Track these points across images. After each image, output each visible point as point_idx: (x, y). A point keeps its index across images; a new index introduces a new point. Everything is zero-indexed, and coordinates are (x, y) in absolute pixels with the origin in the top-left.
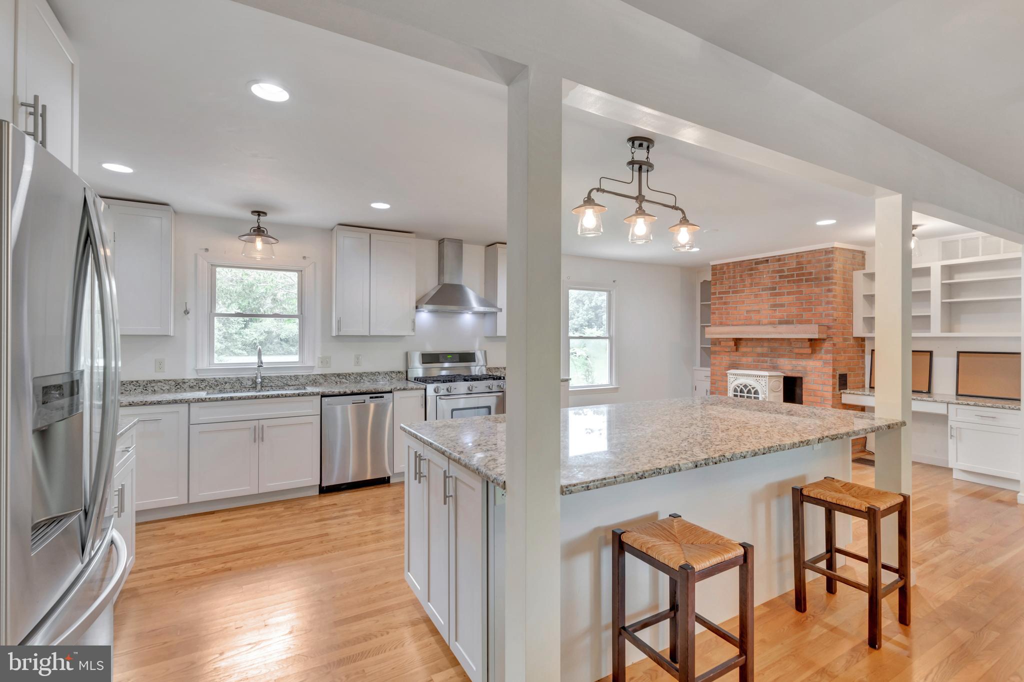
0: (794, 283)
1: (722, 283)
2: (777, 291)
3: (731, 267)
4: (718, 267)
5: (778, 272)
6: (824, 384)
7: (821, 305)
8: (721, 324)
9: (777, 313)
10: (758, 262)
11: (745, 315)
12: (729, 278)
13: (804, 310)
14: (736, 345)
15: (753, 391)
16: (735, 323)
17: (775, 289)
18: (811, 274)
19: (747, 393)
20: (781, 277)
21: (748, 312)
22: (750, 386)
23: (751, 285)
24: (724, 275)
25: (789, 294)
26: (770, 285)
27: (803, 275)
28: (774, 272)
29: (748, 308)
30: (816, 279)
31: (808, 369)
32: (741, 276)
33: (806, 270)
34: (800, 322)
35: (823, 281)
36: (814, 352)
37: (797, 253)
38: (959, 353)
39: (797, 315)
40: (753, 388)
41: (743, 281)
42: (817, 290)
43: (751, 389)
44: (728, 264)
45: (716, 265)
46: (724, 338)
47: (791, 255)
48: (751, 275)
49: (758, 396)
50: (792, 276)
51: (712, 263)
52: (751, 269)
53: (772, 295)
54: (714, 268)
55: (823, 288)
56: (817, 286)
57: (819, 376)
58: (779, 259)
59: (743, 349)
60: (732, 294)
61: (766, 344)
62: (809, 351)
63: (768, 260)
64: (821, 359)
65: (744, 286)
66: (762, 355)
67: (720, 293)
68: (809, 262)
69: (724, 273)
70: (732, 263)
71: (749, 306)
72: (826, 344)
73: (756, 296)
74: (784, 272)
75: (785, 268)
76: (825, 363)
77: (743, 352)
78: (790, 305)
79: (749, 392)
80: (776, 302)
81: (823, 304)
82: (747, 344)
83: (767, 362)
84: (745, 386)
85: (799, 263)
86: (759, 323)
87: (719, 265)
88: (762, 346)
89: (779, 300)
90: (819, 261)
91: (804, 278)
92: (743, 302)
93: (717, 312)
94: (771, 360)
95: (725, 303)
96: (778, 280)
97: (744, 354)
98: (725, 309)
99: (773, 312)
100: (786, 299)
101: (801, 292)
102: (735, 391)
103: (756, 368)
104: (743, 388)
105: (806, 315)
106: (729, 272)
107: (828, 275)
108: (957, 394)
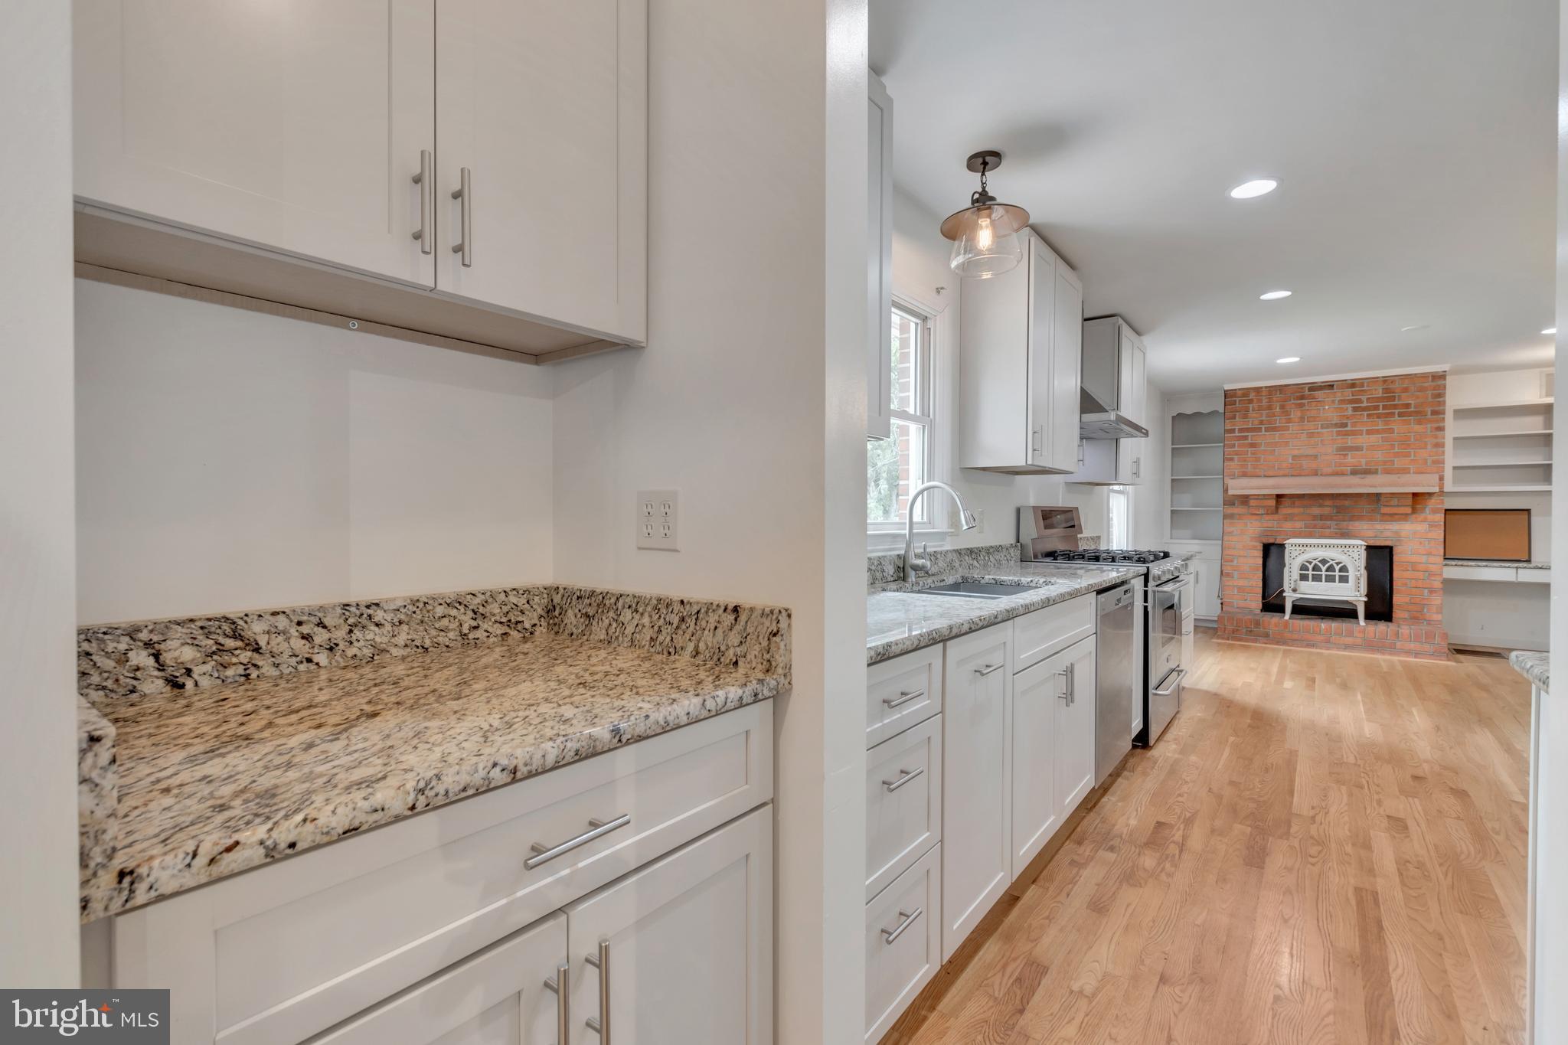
0: (1378, 417)
1: (1245, 416)
2: (1349, 428)
3: (1263, 393)
4: (1239, 393)
5: (1351, 402)
6: (1429, 554)
7: (1425, 448)
8: (1244, 475)
9: (1349, 460)
10: (1314, 387)
11: (1290, 461)
12: (1260, 409)
13: (1397, 455)
14: (1277, 502)
15: (1337, 568)
16: (1271, 474)
17: (1346, 425)
18: (1408, 406)
19: (1327, 571)
20: (1355, 409)
21: (1294, 457)
22: (1333, 560)
23: (1302, 419)
24: (1251, 405)
25: (1369, 432)
26: (1336, 420)
27: (1395, 407)
28: (1342, 402)
29: (1296, 452)
30: (1417, 413)
31: (1403, 535)
32: (1282, 407)
33: (1399, 400)
34: (1387, 472)
35: (1429, 416)
36: (1414, 510)
37: (1383, 377)
39: (1385, 463)
40: (1338, 564)
41: (1287, 414)
42: (1417, 428)
43: (1335, 565)
44: (1258, 390)
45: (1235, 390)
46: (1259, 495)
47: (1374, 380)
48: (1301, 405)
49: (1347, 573)
50: (1376, 408)
51: (1227, 387)
52: (1302, 398)
53: (1339, 433)
54: (1227, 394)
55: (1429, 426)
56: (1419, 422)
57: (1421, 543)
58: (1352, 384)
59: (1285, 510)
60: (1266, 431)
61: (1328, 503)
62: (1409, 510)
63: (1333, 386)
64: (1425, 520)
65: (1289, 421)
66: (1322, 518)
67: (1241, 430)
68: (1406, 390)
69: (1251, 401)
70: (1266, 387)
71: (1299, 449)
72: (1433, 501)
73: (1311, 435)
74: (1362, 403)
75: (1364, 398)
76: (1431, 526)
77: (1286, 514)
78: (1372, 448)
79: (1331, 568)
80: (1347, 443)
81: (1429, 446)
82: (1294, 503)
83: (1330, 528)
84: (1324, 561)
85: (1386, 391)
86: (1315, 473)
87: (1240, 389)
88: (1321, 506)
89: (1350, 441)
90: (1422, 389)
91: (1397, 411)
92: (1287, 444)
93: (1236, 457)
94: (1336, 525)
95: (1252, 445)
96: (1350, 412)
97: (1287, 518)
98: (1252, 454)
99: (1342, 457)
100: (1363, 440)
101: (1391, 431)
102: (1304, 568)
103: (1310, 536)
104: (1318, 563)
105: (1398, 463)
106: (1260, 401)
107: (1437, 409)
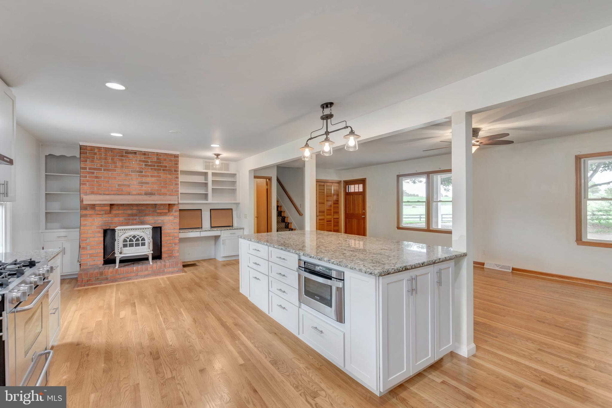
0: (155, 170)
1: (92, 161)
2: (143, 174)
3: (102, 151)
4: (88, 148)
5: (144, 161)
6: (174, 229)
7: (172, 185)
8: (92, 193)
9: (144, 188)
10: (128, 152)
11: (117, 187)
12: (101, 158)
13: (162, 187)
14: (110, 208)
15: (140, 239)
16: (107, 193)
17: (142, 172)
18: (166, 167)
19: (136, 241)
20: (146, 165)
21: (119, 185)
22: (138, 236)
23: (122, 167)
24: (96, 156)
25: (152, 176)
26: (138, 169)
27: (161, 166)
28: (140, 161)
29: (120, 183)
30: (169, 170)
31: (165, 221)
32: (112, 159)
33: (163, 164)
34: (159, 194)
35: (173, 172)
36: (169, 211)
37: (157, 153)
38: (211, 210)
39: (158, 190)
40: (140, 237)
41: (115, 163)
42: (169, 176)
43: (139, 238)
44: (99, 148)
45: (87, 146)
46: (101, 204)
47: (153, 153)
48: (122, 160)
49: (144, 242)
50: (154, 166)
51: (81, 144)
52: (122, 156)
53: (139, 175)
54: (81, 147)
55: (173, 176)
56: (170, 174)
57: (171, 225)
58: (144, 154)
59: (114, 212)
60: (104, 171)
61: (135, 208)
62: (167, 211)
63: (136, 153)
64: (173, 215)
65: (116, 167)
66: (132, 215)
67: (90, 169)
68: (165, 160)
69: (95, 154)
70: (104, 148)
71: (121, 181)
72: (175, 207)
73: (127, 175)
74: (149, 163)
75: (149, 161)
76: (175, 217)
77: (114, 214)
78: (152, 183)
79: (137, 240)
80: (143, 180)
81: (174, 185)
82: (119, 208)
83: (136, 220)
84: (134, 237)
85: (158, 159)
86: (129, 194)
87: (89, 146)
88: (132, 209)
89: (144, 180)
90: (171, 160)
91: (162, 168)
92: (115, 178)
93: (88, 183)
94: (139, 218)
95: (97, 177)
96: (144, 166)
97: (116, 216)
98: (97, 182)
99: (141, 187)
100: (149, 180)
101: (160, 177)
102: (125, 241)
103: (127, 224)
104: (132, 238)
105: (163, 190)
106: (101, 154)
107: (176, 169)
108: (211, 227)
